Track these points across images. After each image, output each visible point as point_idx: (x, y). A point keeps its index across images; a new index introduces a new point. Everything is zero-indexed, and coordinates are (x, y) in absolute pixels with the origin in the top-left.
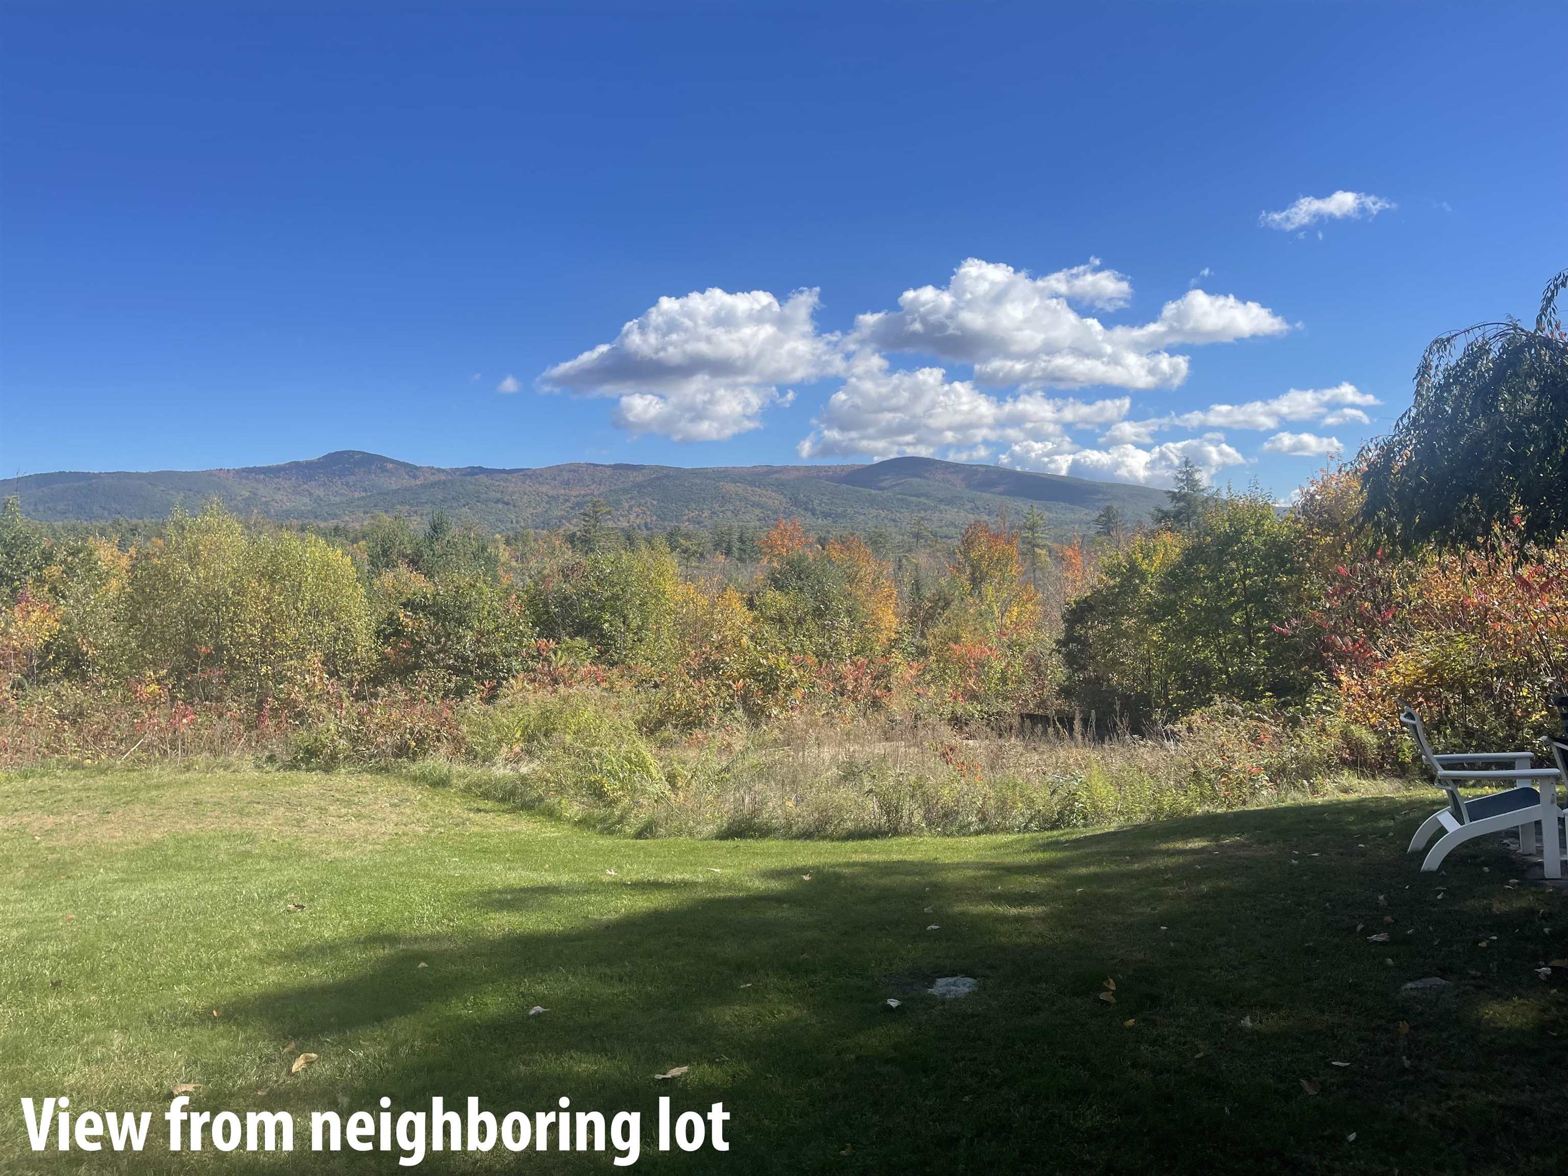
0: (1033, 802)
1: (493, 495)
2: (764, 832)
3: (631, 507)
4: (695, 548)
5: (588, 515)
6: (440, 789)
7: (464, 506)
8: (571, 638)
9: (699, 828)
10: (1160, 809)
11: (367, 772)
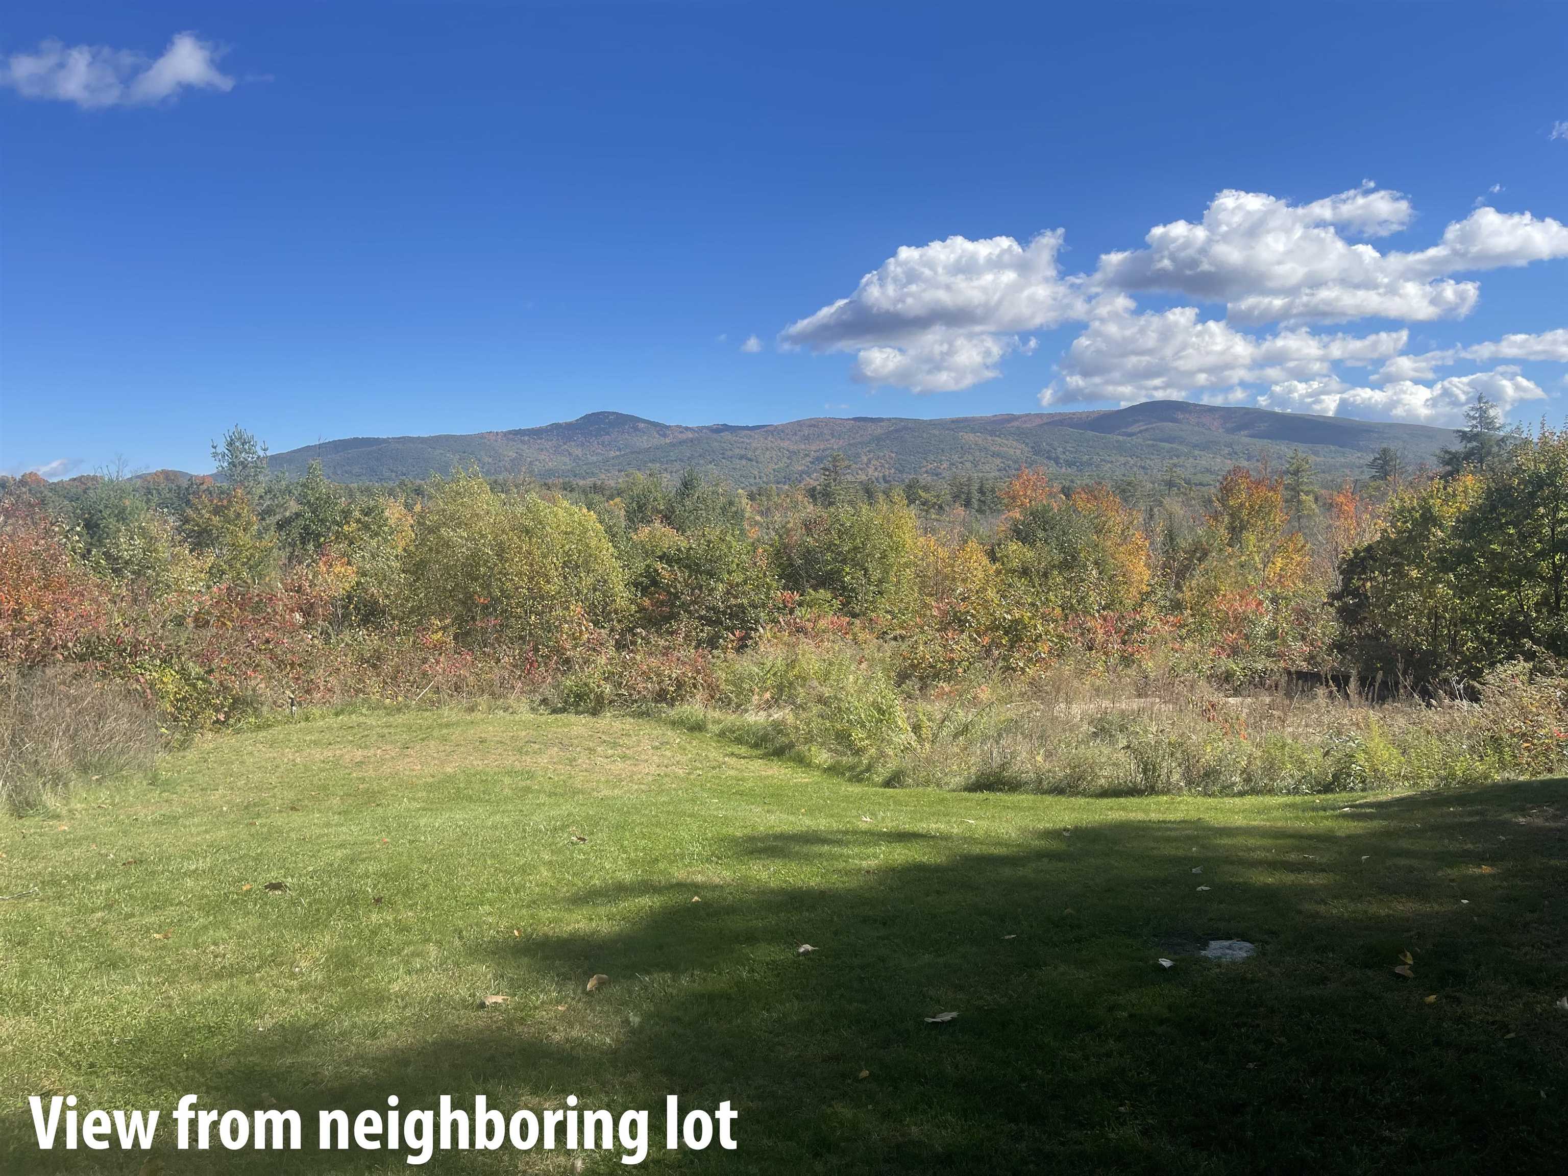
0: (1304, 762)
1: (737, 451)
2: (1014, 786)
3: (870, 460)
4: (935, 500)
5: (827, 470)
6: (697, 734)
7: (711, 463)
8: (815, 590)
9: (946, 780)
10: (1453, 775)
11: (630, 716)
